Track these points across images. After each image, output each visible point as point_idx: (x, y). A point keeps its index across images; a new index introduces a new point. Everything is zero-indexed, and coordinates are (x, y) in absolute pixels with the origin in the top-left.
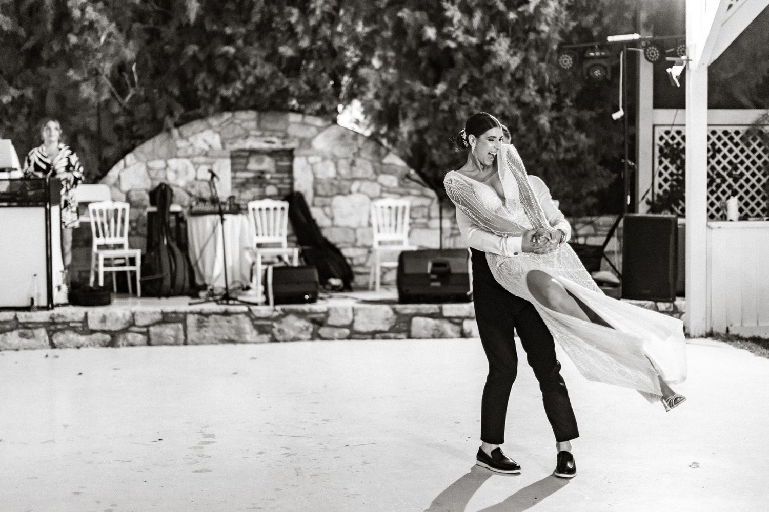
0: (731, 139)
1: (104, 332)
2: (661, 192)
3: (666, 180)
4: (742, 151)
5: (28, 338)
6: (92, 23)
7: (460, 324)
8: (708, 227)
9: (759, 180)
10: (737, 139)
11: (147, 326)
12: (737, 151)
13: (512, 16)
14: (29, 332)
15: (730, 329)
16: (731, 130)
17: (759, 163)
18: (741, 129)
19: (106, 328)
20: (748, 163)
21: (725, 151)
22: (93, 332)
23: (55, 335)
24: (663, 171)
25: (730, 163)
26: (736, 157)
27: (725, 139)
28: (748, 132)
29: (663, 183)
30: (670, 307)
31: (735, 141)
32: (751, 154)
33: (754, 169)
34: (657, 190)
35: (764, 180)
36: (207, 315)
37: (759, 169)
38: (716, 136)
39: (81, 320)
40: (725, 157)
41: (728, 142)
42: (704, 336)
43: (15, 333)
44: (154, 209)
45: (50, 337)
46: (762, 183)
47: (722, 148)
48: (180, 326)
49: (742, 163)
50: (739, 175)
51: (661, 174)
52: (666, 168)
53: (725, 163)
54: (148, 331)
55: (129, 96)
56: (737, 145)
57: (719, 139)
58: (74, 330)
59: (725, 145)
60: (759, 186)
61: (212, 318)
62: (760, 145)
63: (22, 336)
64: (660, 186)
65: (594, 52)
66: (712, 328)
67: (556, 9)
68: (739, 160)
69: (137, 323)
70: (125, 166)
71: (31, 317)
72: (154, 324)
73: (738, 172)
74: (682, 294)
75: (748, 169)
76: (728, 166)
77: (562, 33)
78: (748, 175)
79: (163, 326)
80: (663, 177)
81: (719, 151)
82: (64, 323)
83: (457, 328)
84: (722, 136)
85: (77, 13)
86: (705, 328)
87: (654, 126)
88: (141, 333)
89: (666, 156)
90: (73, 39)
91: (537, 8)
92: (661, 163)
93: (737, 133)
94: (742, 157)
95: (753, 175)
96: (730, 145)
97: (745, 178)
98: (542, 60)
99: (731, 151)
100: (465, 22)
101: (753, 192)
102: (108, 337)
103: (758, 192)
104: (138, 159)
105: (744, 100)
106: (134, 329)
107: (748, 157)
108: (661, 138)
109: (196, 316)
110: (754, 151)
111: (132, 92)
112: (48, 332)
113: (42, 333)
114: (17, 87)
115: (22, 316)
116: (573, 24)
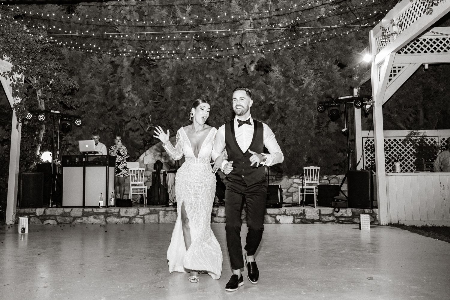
0: (398, 143)
1: (126, 217)
2: (367, 165)
3: (369, 160)
4: (403, 148)
5: (97, 219)
6: (132, 98)
7: (275, 217)
8: (387, 175)
9: (411, 160)
10: (400, 143)
11: (143, 215)
12: (400, 148)
13: (296, 90)
14: (97, 217)
15: (400, 221)
16: (397, 139)
17: (411, 153)
18: (401, 138)
19: (127, 216)
20: (406, 153)
21: (395, 148)
22: (122, 217)
23: (107, 218)
24: (368, 157)
25: (398, 153)
26: (400, 150)
27: (395, 143)
28: (405, 140)
29: (368, 162)
30: (371, 211)
31: (399, 144)
32: (407, 149)
33: (409, 155)
34: (365, 164)
35: (414, 160)
36: (168, 211)
37: (411, 155)
38: (391, 142)
39: (118, 212)
40: (395, 150)
41: (396, 144)
42: (387, 225)
43: (92, 217)
44: (155, 171)
45: (105, 219)
46: (413, 162)
47: (394, 146)
48: (157, 215)
49: (403, 153)
50: (402, 158)
51: (367, 158)
52: (369, 155)
53: (395, 153)
54: (144, 217)
55: (148, 128)
56: (400, 145)
57: (392, 143)
58: (115, 216)
59: (395, 145)
60: (411, 163)
61: (170, 212)
62: (411, 145)
63: (95, 218)
64: (367, 163)
65: (333, 104)
66: (391, 221)
67: (315, 86)
68: (402, 152)
69: (140, 214)
70: (146, 155)
71: (98, 210)
72: (146, 215)
73: (402, 157)
74: (376, 207)
75: (406, 155)
76: (396, 154)
77: (319, 97)
78: (406, 158)
79: (150, 215)
80: (368, 159)
81: (392, 148)
82: (111, 213)
83: (274, 219)
84: (393, 141)
85: (127, 95)
86: (387, 221)
87: (362, 138)
88: (141, 218)
89: (369, 150)
90: (125, 105)
91: (307, 86)
92: (366, 153)
93: (400, 140)
94: (403, 150)
95: (409, 158)
96: (397, 145)
97: (405, 159)
98: (310, 108)
99: (398, 148)
100: (277, 93)
101: (409, 165)
102: (128, 219)
103: (411, 165)
104: (151, 152)
105: (402, 126)
106: (139, 216)
107: (406, 150)
108: (366, 143)
109: (163, 212)
110: (408, 148)
111: (149, 126)
112: (105, 216)
113: (102, 217)
114: (106, 124)
115: (95, 210)
116: (323, 93)
